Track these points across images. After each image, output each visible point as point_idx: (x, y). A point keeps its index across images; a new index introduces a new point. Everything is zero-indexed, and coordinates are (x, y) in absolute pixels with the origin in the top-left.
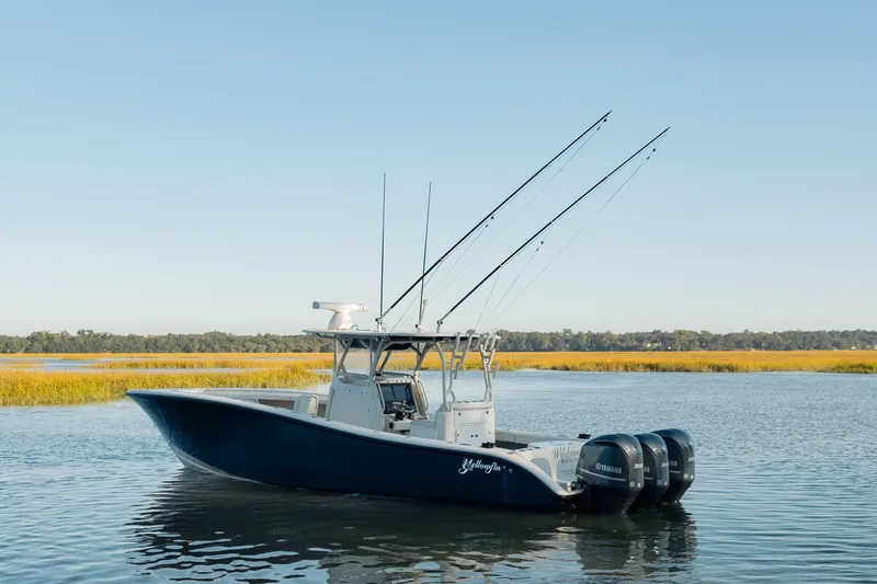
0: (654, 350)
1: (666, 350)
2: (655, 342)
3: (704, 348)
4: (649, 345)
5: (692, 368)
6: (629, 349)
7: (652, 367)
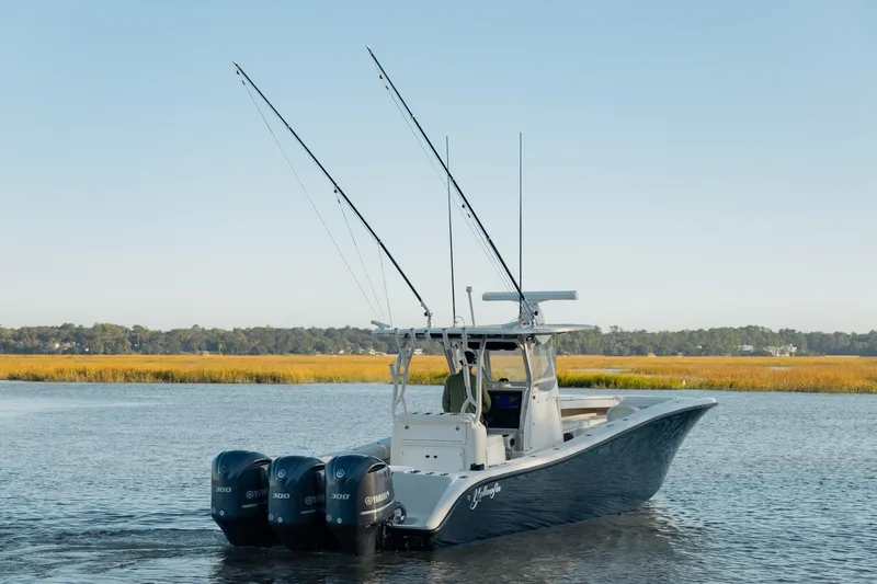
0: (65, 353)
1: (83, 353)
2: (66, 340)
3: (136, 350)
4: (57, 346)
5: (223, 378)
6: (27, 351)
7: (166, 377)
